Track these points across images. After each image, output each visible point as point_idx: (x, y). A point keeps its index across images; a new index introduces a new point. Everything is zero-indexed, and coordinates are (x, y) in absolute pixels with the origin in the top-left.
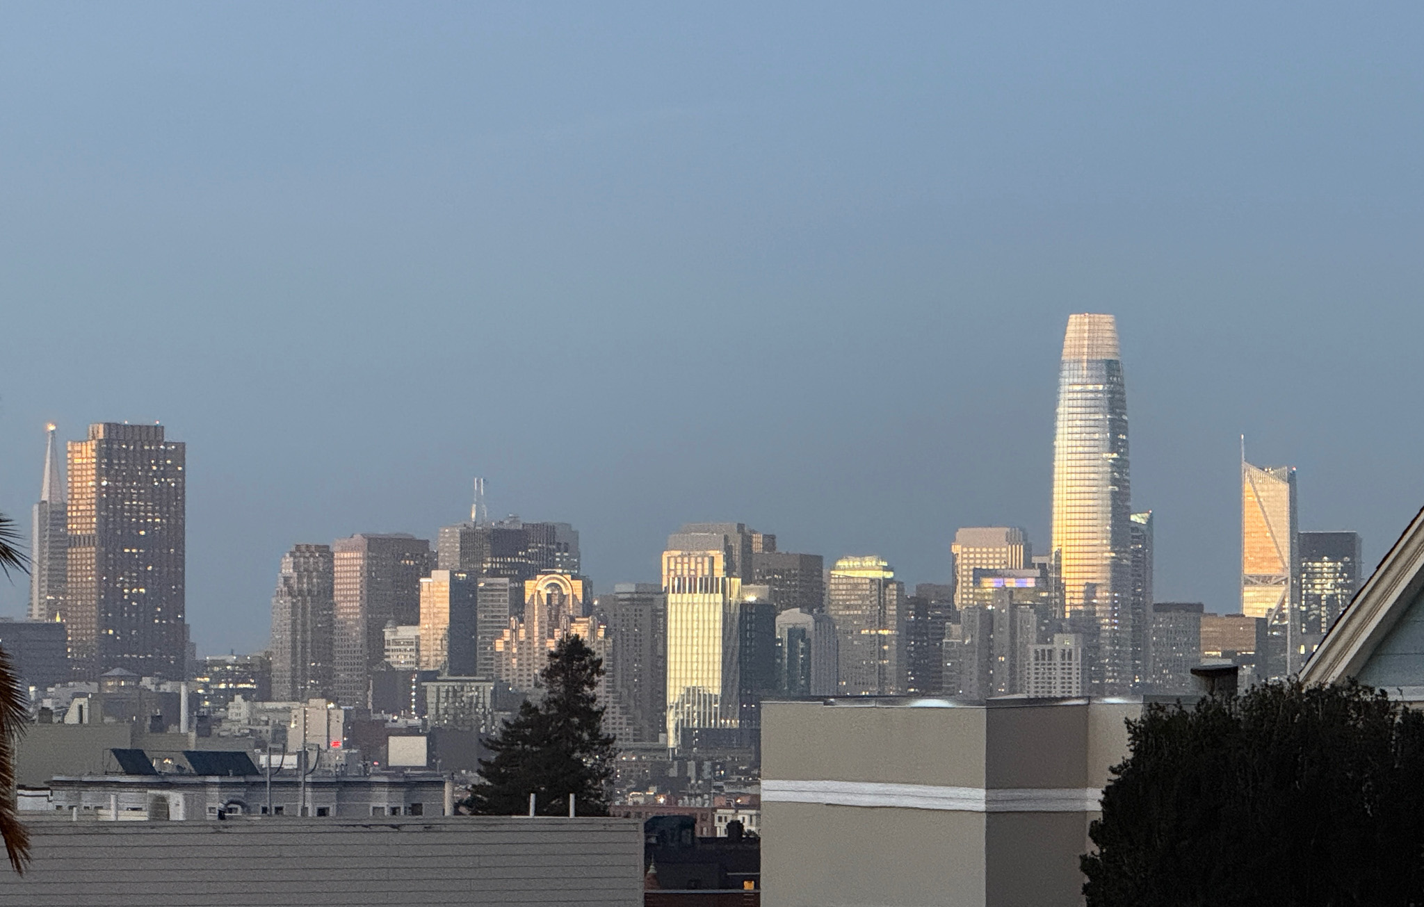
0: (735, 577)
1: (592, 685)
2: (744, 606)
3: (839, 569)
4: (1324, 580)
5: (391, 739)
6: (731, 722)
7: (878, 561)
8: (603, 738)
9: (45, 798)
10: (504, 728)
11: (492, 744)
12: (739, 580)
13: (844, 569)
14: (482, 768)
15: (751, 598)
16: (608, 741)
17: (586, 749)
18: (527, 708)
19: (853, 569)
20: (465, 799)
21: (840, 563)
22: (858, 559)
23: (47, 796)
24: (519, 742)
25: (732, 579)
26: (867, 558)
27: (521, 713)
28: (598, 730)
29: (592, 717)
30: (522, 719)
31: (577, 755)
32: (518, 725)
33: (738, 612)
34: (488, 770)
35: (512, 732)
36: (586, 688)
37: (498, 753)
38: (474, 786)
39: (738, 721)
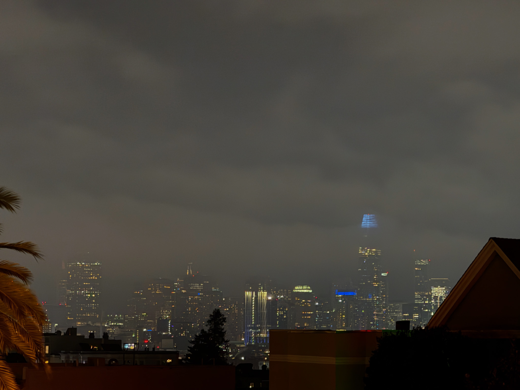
0: (265, 292)
1: (223, 325)
2: (268, 301)
3: (296, 289)
4: (439, 293)
5: (163, 340)
6: (264, 335)
7: (307, 287)
8: (226, 340)
9: (59, 358)
10: (196, 337)
11: (192, 342)
12: (266, 293)
13: (297, 289)
14: (189, 349)
15: (270, 298)
16: (227, 341)
17: (221, 344)
18: (203, 331)
19: (300, 289)
20: (184, 358)
21: (296, 288)
22: (302, 286)
23: (59, 357)
24: (200, 341)
25: (264, 292)
26: (304, 286)
27: (201, 333)
28: (224, 338)
29: (222, 334)
30: (201, 334)
31: (217, 345)
32: (200, 336)
33: (266, 302)
34: (191, 349)
35: (197, 338)
36: (221, 326)
37: (194, 345)
38: (186, 354)
39: (266, 335)
